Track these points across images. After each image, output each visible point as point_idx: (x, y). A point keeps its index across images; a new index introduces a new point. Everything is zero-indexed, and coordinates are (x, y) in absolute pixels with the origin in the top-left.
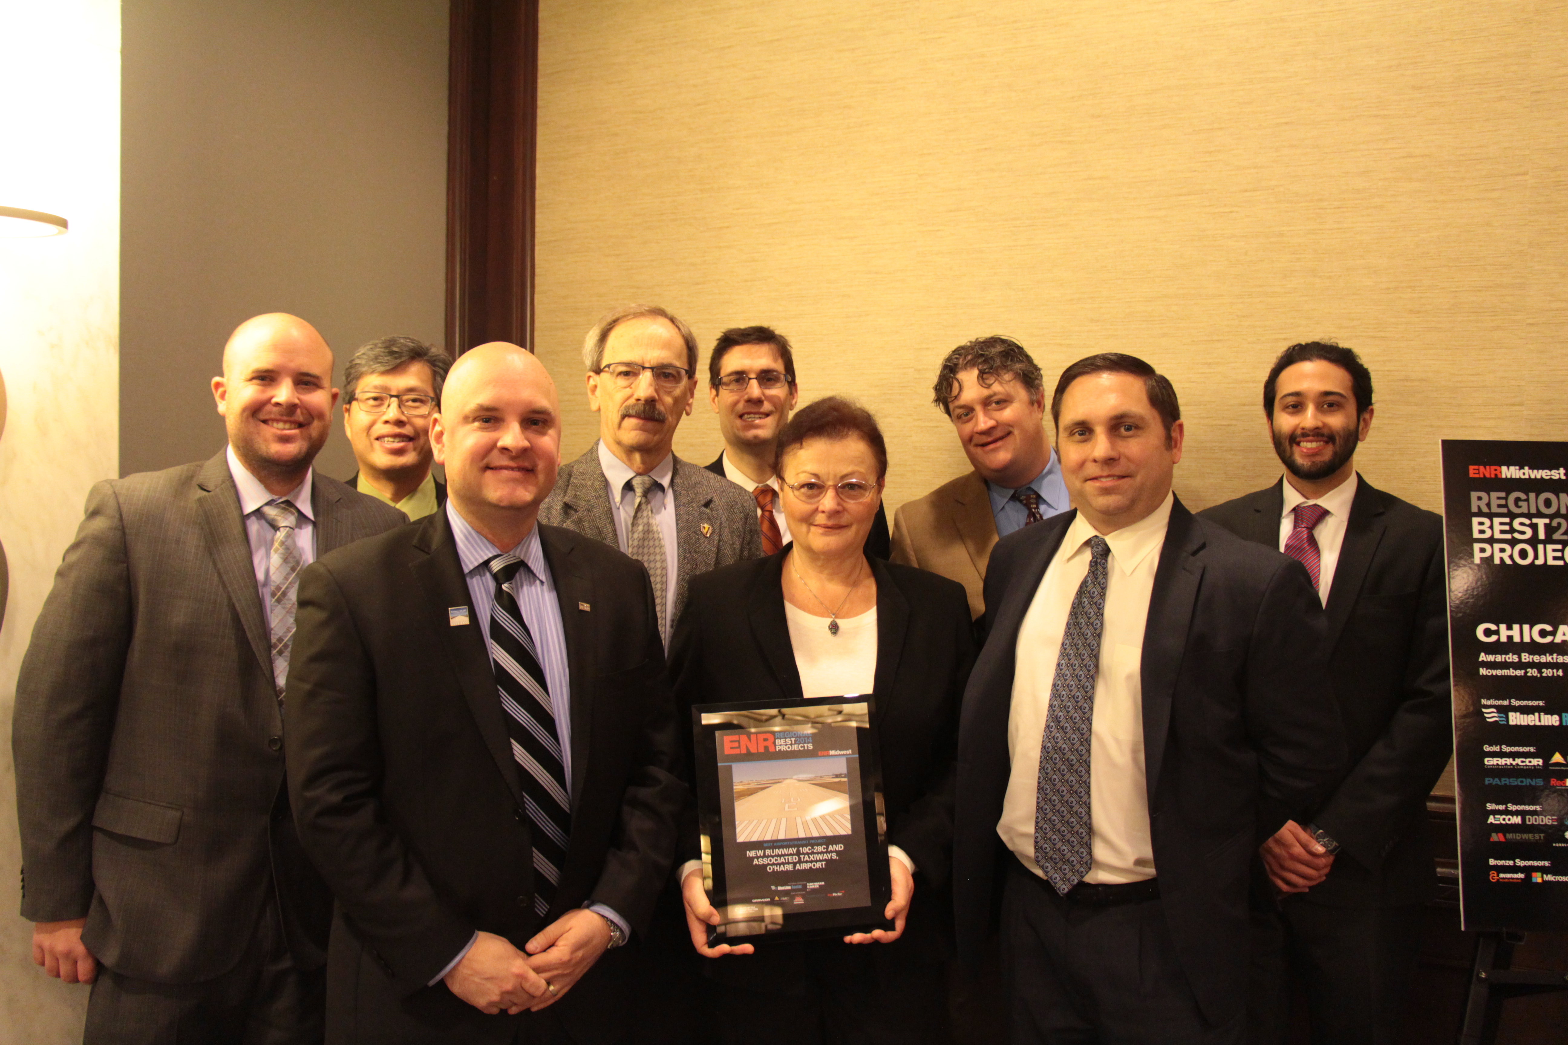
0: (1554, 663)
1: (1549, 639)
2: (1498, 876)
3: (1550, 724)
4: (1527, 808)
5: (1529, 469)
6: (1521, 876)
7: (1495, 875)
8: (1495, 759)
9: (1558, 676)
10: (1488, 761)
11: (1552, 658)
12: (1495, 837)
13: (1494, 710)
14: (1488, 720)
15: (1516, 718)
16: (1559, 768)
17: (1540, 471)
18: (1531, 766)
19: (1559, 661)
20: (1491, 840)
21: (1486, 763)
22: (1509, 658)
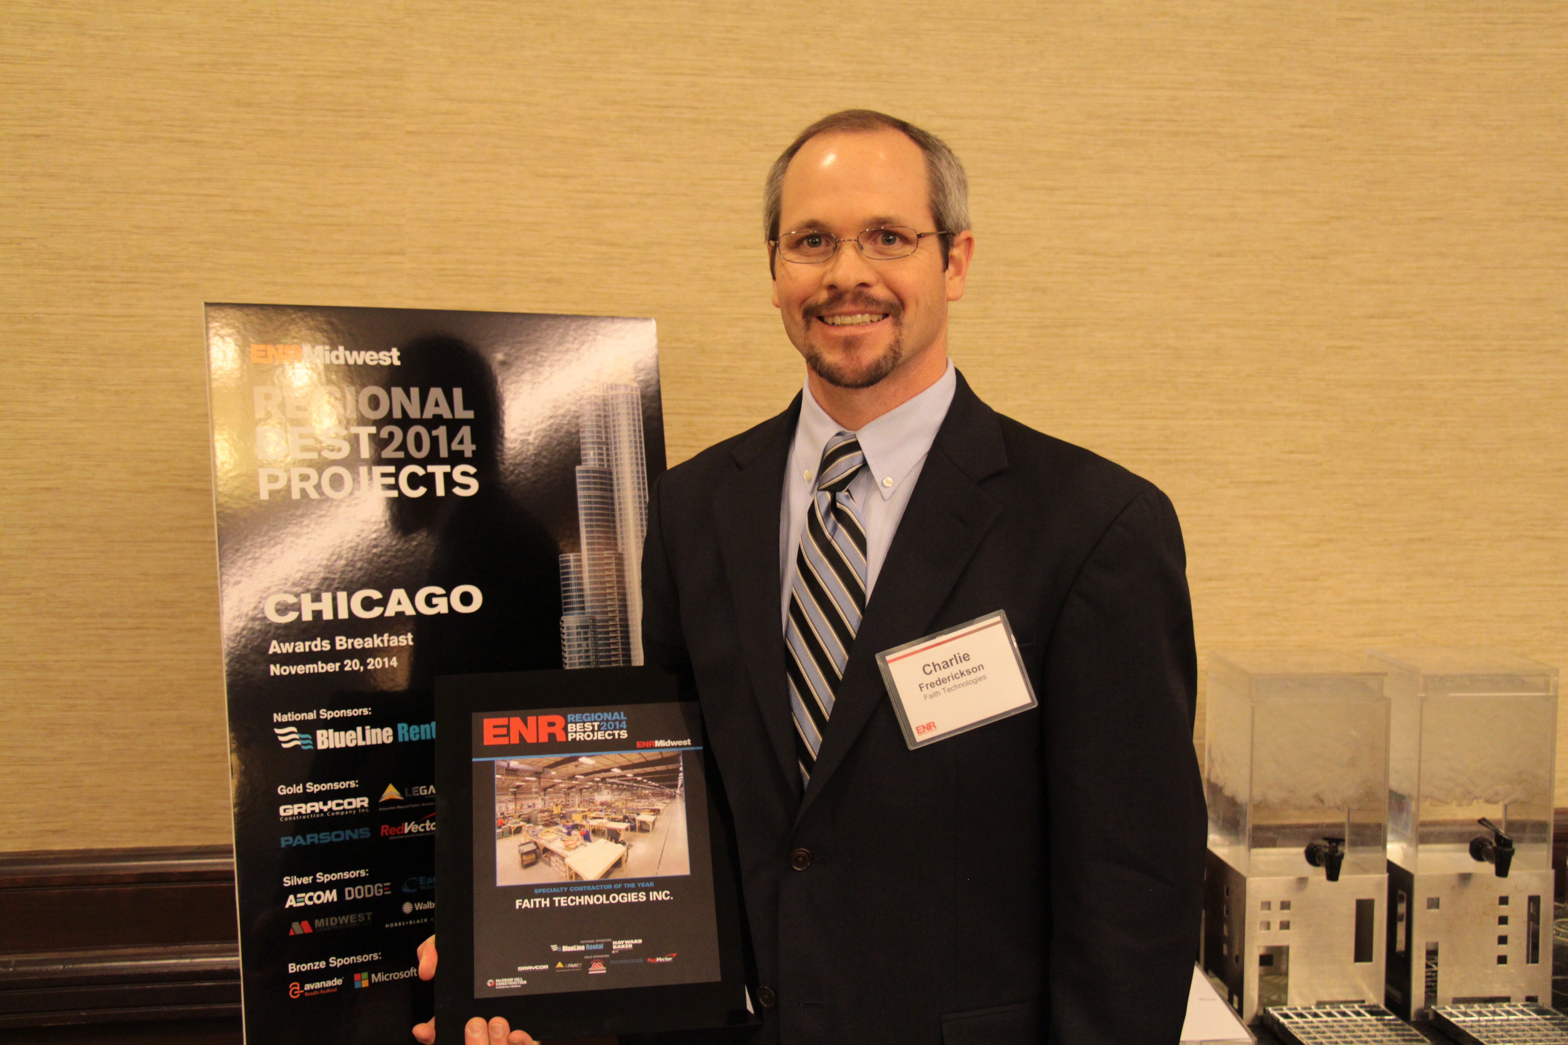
0: (384, 647)
1: (377, 612)
2: (302, 988)
3: (380, 742)
4: (346, 875)
5: (346, 349)
6: (338, 982)
7: (298, 988)
8: (296, 806)
9: (391, 667)
10: (285, 810)
11: (382, 641)
12: (298, 928)
13: (294, 729)
14: (284, 746)
15: (328, 738)
16: (394, 808)
17: (362, 353)
18: (352, 810)
19: (391, 644)
20: (291, 933)
21: (282, 813)
22: (316, 646)
